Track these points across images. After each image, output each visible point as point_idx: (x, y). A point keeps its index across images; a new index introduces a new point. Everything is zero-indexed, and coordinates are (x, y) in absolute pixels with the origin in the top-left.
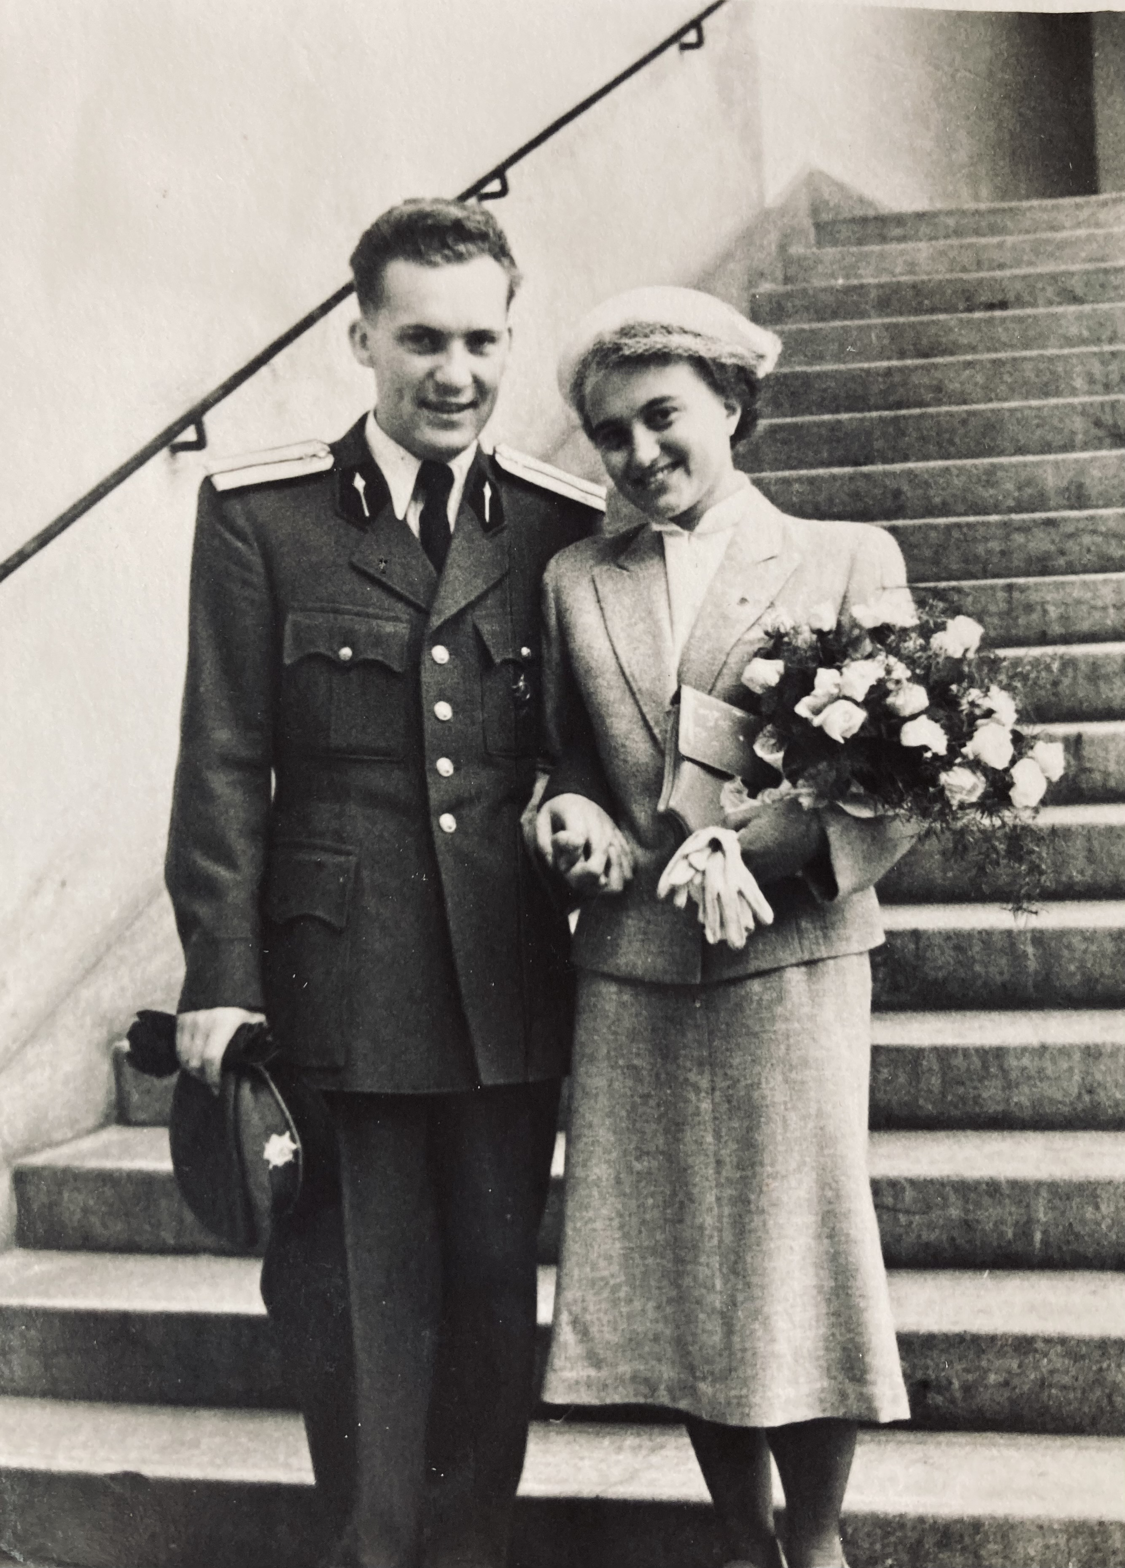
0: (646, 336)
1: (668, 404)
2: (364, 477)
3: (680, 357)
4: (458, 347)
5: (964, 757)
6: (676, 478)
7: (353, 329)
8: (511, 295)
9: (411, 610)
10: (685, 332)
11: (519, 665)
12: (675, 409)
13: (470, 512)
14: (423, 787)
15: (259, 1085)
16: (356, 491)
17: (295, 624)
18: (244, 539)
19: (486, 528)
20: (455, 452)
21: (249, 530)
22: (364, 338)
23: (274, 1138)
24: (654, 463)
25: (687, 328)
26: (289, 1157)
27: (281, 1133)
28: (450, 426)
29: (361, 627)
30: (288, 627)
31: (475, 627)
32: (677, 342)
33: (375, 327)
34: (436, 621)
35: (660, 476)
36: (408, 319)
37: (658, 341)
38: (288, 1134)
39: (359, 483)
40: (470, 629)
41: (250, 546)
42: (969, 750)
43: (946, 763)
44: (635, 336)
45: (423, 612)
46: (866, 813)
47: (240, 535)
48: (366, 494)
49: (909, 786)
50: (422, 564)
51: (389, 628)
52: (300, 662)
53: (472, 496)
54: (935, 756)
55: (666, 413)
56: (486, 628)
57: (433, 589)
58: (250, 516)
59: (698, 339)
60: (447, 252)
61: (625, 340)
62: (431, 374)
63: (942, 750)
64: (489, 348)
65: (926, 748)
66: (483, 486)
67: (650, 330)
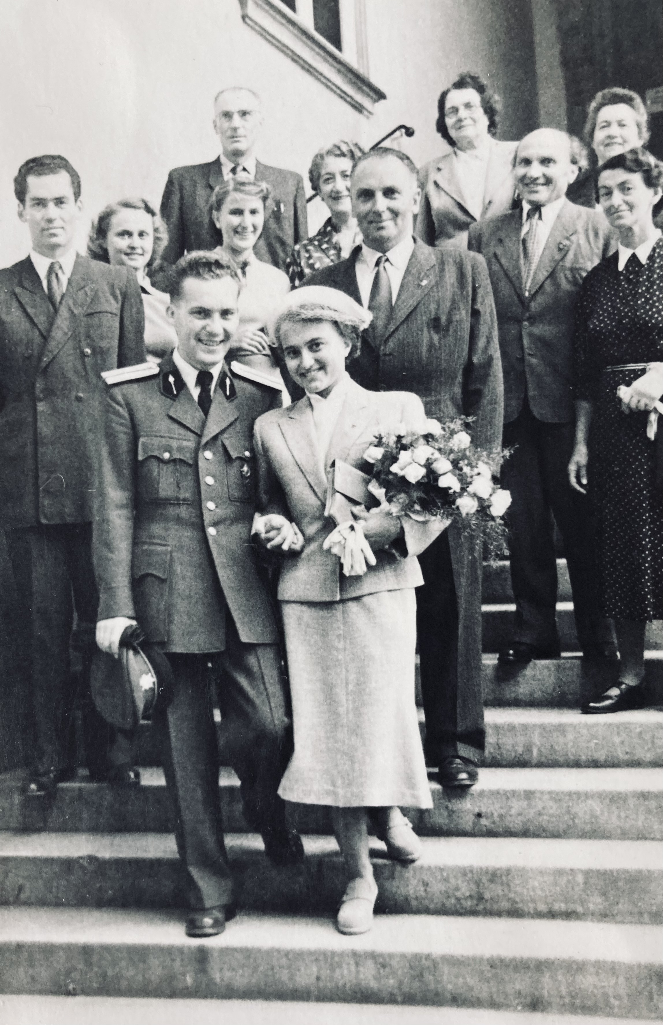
0: (313, 310)
1: (319, 341)
2: (174, 377)
3: (326, 320)
4: (217, 316)
5: (468, 493)
6: (321, 374)
7: (168, 309)
8: (239, 294)
9: (194, 435)
10: (330, 309)
11: (242, 459)
12: (323, 343)
13: (220, 391)
14: (201, 515)
15: (136, 652)
16: (170, 383)
17: (143, 444)
18: (121, 406)
19: (227, 398)
20: (213, 364)
21: (122, 402)
22: (173, 313)
23: (144, 676)
24: (311, 367)
25: (332, 307)
26: (151, 685)
27: (147, 674)
28: (211, 352)
29: (174, 444)
30: (140, 443)
31: (222, 442)
32: (327, 314)
33: (178, 307)
34: (204, 440)
35: (313, 373)
36: (196, 304)
37: (318, 313)
38: (150, 674)
39: (171, 379)
40: (220, 443)
41: (123, 408)
42: (471, 489)
43: (460, 495)
44: (307, 309)
45: (200, 436)
46: (421, 518)
47: (118, 403)
48: (175, 384)
49: (443, 505)
50: (200, 414)
51: (185, 443)
52: (146, 459)
53: (222, 384)
54: (455, 492)
55: (318, 345)
56: (227, 443)
57: (204, 425)
58: (124, 396)
59: (336, 313)
60: (212, 274)
61: (302, 311)
62: (204, 328)
63: (458, 490)
64: (229, 317)
65: (450, 488)
66: (226, 379)
67: (313, 307)
